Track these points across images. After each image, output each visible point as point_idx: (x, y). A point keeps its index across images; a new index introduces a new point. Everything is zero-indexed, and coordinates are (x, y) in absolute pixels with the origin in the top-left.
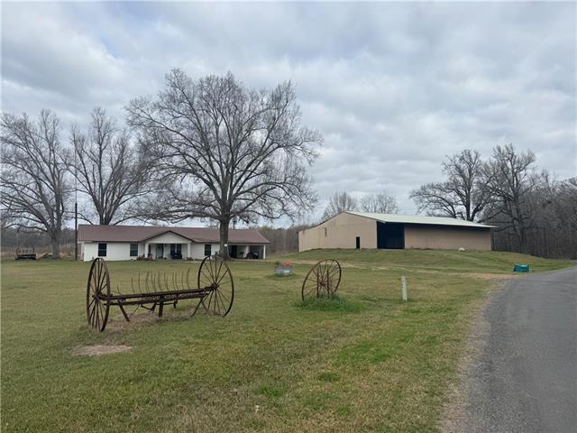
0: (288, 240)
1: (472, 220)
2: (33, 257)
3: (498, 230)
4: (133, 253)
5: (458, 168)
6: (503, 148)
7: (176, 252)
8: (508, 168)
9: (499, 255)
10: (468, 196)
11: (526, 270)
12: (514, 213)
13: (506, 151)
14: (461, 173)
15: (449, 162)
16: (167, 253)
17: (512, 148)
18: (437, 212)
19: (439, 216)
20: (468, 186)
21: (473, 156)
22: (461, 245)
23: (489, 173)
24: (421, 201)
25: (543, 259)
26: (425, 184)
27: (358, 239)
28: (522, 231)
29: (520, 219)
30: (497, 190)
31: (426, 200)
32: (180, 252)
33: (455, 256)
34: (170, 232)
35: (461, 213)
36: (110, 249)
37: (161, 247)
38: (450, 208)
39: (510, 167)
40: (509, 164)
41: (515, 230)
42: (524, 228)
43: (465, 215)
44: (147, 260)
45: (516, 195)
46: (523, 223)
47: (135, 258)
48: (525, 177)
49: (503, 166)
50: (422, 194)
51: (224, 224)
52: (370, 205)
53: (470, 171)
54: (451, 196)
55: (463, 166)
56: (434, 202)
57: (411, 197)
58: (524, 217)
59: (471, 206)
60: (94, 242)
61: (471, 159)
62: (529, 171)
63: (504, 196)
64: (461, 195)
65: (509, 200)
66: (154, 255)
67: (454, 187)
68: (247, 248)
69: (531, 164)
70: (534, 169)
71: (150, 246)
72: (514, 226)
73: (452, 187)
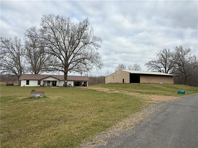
1: (167, 73)
3: (175, 77)
4: (39, 84)
5: (162, 55)
6: (178, 47)
7: (54, 84)
8: (180, 55)
9: (176, 86)
10: (166, 65)
12: (183, 71)
13: (179, 48)
14: (163, 57)
15: (158, 53)
16: (51, 84)
17: (182, 47)
18: (154, 70)
19: (155, 72)
20: (166, 62)
21: (167, 51)
22: (161, 82)
23: (173, 56)
24: (149, 67)
25: (193, 87)
27: (123, 79)
28: (185, 77)
29: (185, 73)
30: (176, 62)
31: (151, 66)
32: (56, 83)
34: (50, 76)
35: (163, 71)
36: (30, 82)
37: (49, 82)
38: (159, 69)
39: (181, 54)
40: (180, 53)
41: (183, 76)
42: (186, 76)
43: (165, 71)
44: (42, 86)
45: (183, 65)
46: (186, 74)
48: (187, 58)
49: (178, 54)
50: (149, 64)
51: (66, 73)
52: (131, 68)
53: (166, 56)
54: (160, 65)
55: (164, 54)
56: (154, 67)
57: (145, 65)
58: (186, 72)
59: (167, 68)
60: (24, 80)
61: (167, 52)
62: (188, 55)
63: (178, 64)
64: (163, 64)
65: (181, 65)
66: (46, 84)
67: (161, 62)
68: (83, 82)
69: (189, 52)
70: (190, 54)
71: (45, 82)
72: (182, 75)
73: (160, 61)
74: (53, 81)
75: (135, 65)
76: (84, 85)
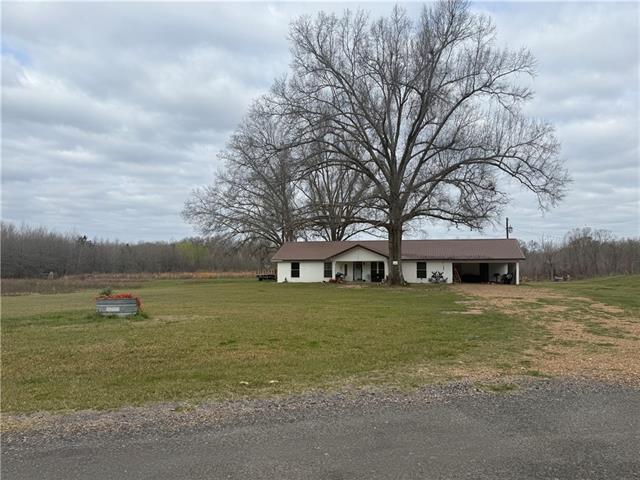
4: (328, 273)
7: (378, 274)
16: (366, 273)
36: (303, 268)
37: (358, 265)
66: (350, 276)
68: (506, 267)
71: (346, 265)
74: (373, 264)
76: (508, 281)
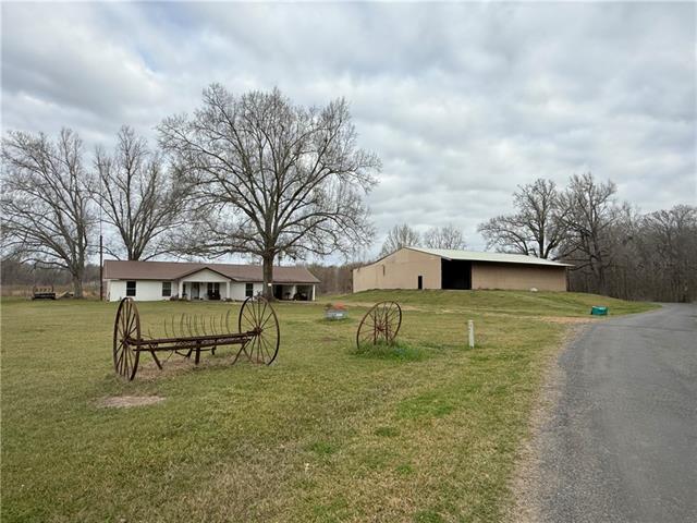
0: (341, 280)
1: (546, 257)
2: (52, 297)
3: (574, 269)
4: (166, 292)
5: (531, 199)
6: (581, 178)
7: (214, 293)
8: (586, 200)
9: (575, 296)
10: (541, 231)
11: (604, 313)
12: (592, 250)
13: (584, 181)
14: (534, 205)
15: (520, 192)
16: (203, 293)
17: (590, 177)
18: (508, 248)
19: (509, 252)
20: (541, 220)
21: (547, 187)
22: (534, 284)
23: (565, 205)
24: (490, 236)
25: (622, 301)
26: (495, 216)
27: (420, 278)
28: (600, 270)
29: (598, 257)
30: (574, 224)
31: (495, 234)
32: (218, 291)
33: (526, 298)
34: (207, 269)
35: (533, 250)
36: (139, 287)
37: (196, 286)
38: (521, 243)
39: (588, 199)
40: (587, 195)
41: (593, 269)
42: (602, 266)
43: (538, 252)
44: (181, 300)
45: (594, 230)
46: (602, 261)
47: (168, 298)
48: (604, 210)
49: (581, 198)
50: (491, 228)
51: (268, 260)
52: (434, 240)
53: (544, 204)
54: (523, 230)
55: (537, 197)
56: (505, 237)
57: (479, 231)
58: (602, 254)
59: (545, 241)
60: (121, 280)
61: (545, 190)
62: (610, 204)
63: (581, 231)
64: (533, 229)
65: (587, 235)
66: (188, 295)
67: (526, 221)
68: (294, 288)
69: (612, 195)
70: (614, 201)
71: (184, 285)
72: (591, 265)
73: (524, 220)
74: (210, 285)
75: (445, 230)
